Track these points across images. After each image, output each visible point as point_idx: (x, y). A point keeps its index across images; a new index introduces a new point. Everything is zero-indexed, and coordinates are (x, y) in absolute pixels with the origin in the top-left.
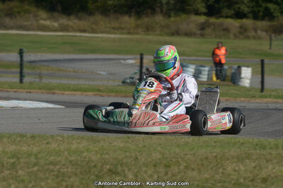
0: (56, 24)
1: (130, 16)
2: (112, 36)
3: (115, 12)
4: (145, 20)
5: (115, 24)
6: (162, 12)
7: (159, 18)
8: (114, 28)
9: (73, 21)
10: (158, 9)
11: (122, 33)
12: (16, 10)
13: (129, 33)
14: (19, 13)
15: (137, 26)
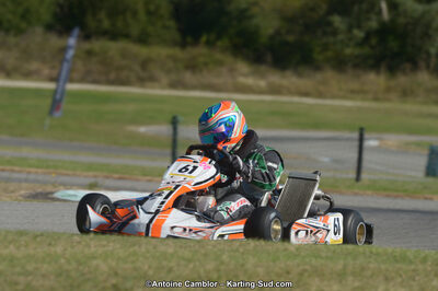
0: (262, 83)
1: (378, 72)
2: (348, 103)
3: (356, 66)
4: (402, 80)
5: (355, 85)
6: (428, 67)
7: (424, 77)
8: (353, 92)
9: (289, 79)
10: (422, 64)
12: (201, 59)
13: (376, 99)
14: (206, 64)
15: (388, 90)
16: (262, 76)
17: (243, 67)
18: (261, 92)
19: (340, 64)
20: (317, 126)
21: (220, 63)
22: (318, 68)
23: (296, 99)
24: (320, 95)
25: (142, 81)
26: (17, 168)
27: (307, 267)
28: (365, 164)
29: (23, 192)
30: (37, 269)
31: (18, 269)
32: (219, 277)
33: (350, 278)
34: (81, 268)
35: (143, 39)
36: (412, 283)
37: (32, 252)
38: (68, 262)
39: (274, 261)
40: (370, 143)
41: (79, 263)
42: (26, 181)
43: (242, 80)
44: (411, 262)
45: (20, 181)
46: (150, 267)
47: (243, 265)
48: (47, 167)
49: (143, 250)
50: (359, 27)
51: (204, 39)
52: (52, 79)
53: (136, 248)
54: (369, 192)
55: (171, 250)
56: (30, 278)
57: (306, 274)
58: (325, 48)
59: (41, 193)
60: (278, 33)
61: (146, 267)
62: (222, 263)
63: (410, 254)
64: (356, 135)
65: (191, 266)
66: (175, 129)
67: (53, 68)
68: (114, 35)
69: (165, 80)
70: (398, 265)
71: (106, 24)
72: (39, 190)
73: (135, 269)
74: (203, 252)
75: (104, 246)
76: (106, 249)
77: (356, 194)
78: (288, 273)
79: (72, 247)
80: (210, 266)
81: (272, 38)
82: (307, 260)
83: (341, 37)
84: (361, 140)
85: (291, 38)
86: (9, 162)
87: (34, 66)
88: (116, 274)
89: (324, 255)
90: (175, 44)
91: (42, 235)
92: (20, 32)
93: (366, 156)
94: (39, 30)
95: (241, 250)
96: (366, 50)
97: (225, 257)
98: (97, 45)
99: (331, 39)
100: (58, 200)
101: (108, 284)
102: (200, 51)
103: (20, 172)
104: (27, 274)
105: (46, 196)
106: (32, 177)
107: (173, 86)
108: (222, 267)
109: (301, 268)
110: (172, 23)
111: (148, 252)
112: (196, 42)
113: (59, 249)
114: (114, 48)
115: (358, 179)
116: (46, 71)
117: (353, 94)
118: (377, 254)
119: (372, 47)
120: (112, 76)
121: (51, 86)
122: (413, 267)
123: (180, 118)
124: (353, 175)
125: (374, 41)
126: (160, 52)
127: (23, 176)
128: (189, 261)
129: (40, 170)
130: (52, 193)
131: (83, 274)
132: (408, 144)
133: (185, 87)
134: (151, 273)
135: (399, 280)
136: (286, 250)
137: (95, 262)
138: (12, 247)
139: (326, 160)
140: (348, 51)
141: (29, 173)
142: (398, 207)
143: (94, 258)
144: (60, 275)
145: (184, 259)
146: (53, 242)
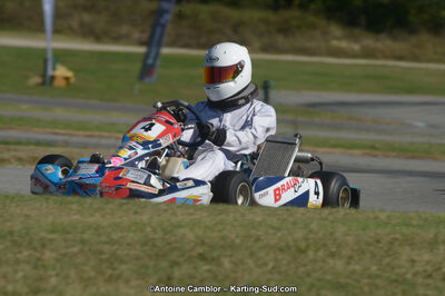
16: (356, 39)
17: (336, 30)
18: (355, 56)
19: (436, 27)
20: (410, 91)
21: (313, 26)
22: (413, 32)
23: (391, 63)
24: (416, 59)
26: (105, 134)
27: (398, 236)
30: (121, 237)
31: (104, 239)
32: (308, 247)
34: (167, 237)
35: (234, 2)
38: (154, 231)
39: (364, 230)
41: (166, 232)
43: (335, 43)
46: (237, 237)
47: (332, 234)
52: (141, 44)
53: (223, 216)
55: (259, 219)
56: (115, 247)
57: (397, 243)
62: (311, 231)
65: (279, 234)
66: (266, 94)
67: (143, 31)
69: (256, 43)
73: (223, 238)
74: (291, 219)
75: (191, 214)
76: (192, 217)
78: (378, 241)
79: (159, 215)
80: (299, 234)
82: (398, 228)
86: (98, 128)
87: (125, 29)
88: (203, 243)
89: (415, 223)
90: (267, 7)
95: (331, 218)
97: (314, 226)
101: (194, 254)
102: (293, 14)
103: (109, 137)
104: (111, 242)
107: (265, 49)
108: (312, 236)
109: (392, 236)
111: (236, 220)
112: (289, 5)
113: (145, 218)
116: (136, 35)
120: (203, 40)
121: (142, 50)
123: (272, 83)
128: (278, 229)
131: (169, 244)
133: (278, 50)
134: (238, 241)
136: (376, 218)
137: (181, 231)
138: (97, 215)
139: (421, 124)
143: (180, 226)
144: (145, 244)
145: (273, 228)
146: (139, 210)
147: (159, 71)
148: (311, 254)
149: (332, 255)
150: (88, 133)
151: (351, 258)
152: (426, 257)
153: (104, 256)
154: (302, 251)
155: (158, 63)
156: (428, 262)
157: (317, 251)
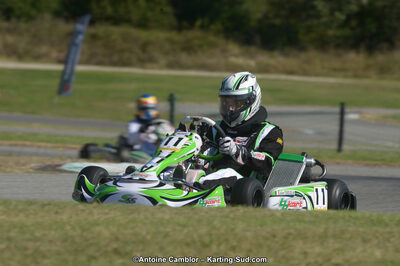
0: (252, 63)
1: (358, 52)
2: (331, 80)
3: (338, 46)
4: (380, 58)
5: (336, 64)
8: (335, 70)
9: (276, 59)
11: (346, 77)
12: (196, 42)
13: (356, 76)
14: (200, 46)
15: (367, 67)
16: (252, 56)
17: (234, 48)
19: (323, 44)
20: (302, 101)
21: (212, 45)
22: (303, 49)
23: (283, 77)
24: (305, 73)
25: (142, 63)
26: (28, 143)
27: (292, 231)
28: (347, 136)
29: (33, 165)
30: (44, 235)
31: (28, 236)
32: (211, 242)
33: (331, 241)
34: (85, 234)
35: (143, 24)
36: (388, 244)
37: (40, 220)
38: (73, 228)
39: (261, 226)
40: (351, 116)
41: (83, 230)
42: (36, 154)
43: (233, 60)
44: (387, 225)
45: (31, 155)
46: (148, 233)
47: (233, 230)
48: (56, 142)
49: (142, 216)
50: (340, 10)
51: (199, 23)
52: (59, 62)
53: (135, 215)
54: (350, 162)
55: (167, 217)
56: (38, 244)
57: (291, 237)
58: (309, 30)
59: (50, 166)
60: (266, 17)
61: (144, 233)
62: (214, 228)
63: (386, 218)
64: (337, 109)
65: (186, 231)
66: (172, 106)
67: (61, 51)
68: (116, 21)
69: (163, 61)
70: (375, 228)
71: (109, 10)
72: (49, 163)
73: (135, 235)
74: (197, 217)
75: (107, 214)
76: (109, 216)
77: (338, 164)
78: (274, 236)
79: (77, 215)
80: (204, 230)
81: (260, 21)
82: (291, 224)
83: (324, 19)
84: (342, 113)
85: (278, 22)
86: (21, 138)
87: (44, 49)
88: (117, 239)
89: (307, 219)
90: (172, 28)
91: (49, 204)
92: (30, 18)
93: (347, 128)
94: (47, 16)
95: (232, 215)
96: (347, 32)
97: (216, 223)
98: (101, 29)
99: (315, 22)
100: (65, 171)
101: (109, 249)
102: (194, 35)
103: (32, 146)
104: (35, 239)
105: (55, 169)
106: (42, 151)
107: (171, 66)
108: (214, 232)
109: (286, 231)
110: (169, 9)
111: (146, 218)
112: (191, 26)
113: (65, 217)
114: (116, 32)
115: (340, 149)
116: (55, 54)
117: (335, 71)
118: (356, 218)
119: (352, 29)
120: (116, 57)
121: (60, 67)
122: (388, 229)
123: (177, 96)
124: (335, 146)
125: (354, 23)
126: (159, 35)
127: (34, 150)
128: (184, 226)
129: (49, 145)
130: (60, 165)
131: (87, 240)
132: (385, 117)
133: (181, 67)
134: (149, 237)
135: (375, 241)
136: (272, 215)
137: (98, 229)
138: (22, 215)
139: (309, 132)
140: (331, 32)
141: (39, 147)
142: (376, 175)
143: (98, 225)
144: (65, 240)
145: (179, 225)
146: (60, 211)
147: (74, 86)
148: (214, 248)
149: (233, 249)
150: (13, 142)
151: (250, 251)
152: (318, 249)
153: (29, 252)
154: (206, 246)
155: (74, 79)
156: (319, 255)
157: (219, 245)
